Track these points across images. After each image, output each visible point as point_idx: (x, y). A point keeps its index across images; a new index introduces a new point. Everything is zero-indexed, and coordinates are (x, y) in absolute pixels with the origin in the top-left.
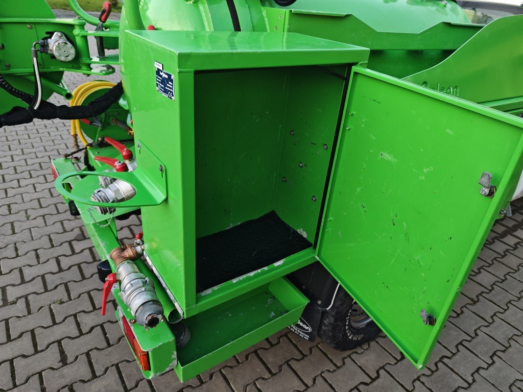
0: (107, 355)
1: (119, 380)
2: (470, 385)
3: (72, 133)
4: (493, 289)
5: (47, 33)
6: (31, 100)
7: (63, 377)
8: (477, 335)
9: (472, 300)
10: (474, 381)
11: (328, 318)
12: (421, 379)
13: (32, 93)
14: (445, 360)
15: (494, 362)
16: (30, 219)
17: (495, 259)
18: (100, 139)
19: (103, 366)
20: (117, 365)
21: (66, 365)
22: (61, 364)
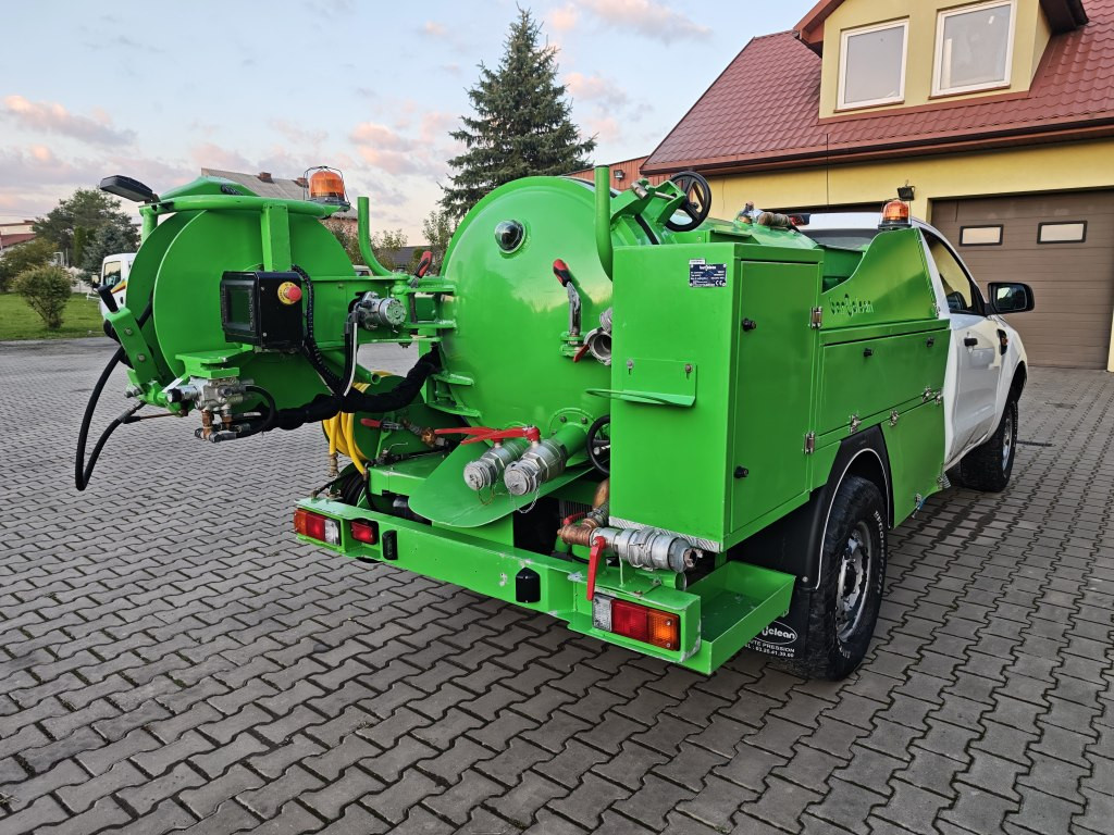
0: (504, 763)
1: (549, 782)
2: (1005, 683)
4: (967, 592)
5: (357, 294)
6: (339, 384)
7: (459, 799)
8: (980, 638)
9: (951, 607)
10: (1007, 678)
11: (816, 606)
12: (946, 690)
14: (961, 668)
15: (1017, 658)
16: (203, 641)
17: (948, 562)
18: (386, 452)
19: (511, 774)
20: (531, 769)
21: (451, 786)
22: (442, 788)
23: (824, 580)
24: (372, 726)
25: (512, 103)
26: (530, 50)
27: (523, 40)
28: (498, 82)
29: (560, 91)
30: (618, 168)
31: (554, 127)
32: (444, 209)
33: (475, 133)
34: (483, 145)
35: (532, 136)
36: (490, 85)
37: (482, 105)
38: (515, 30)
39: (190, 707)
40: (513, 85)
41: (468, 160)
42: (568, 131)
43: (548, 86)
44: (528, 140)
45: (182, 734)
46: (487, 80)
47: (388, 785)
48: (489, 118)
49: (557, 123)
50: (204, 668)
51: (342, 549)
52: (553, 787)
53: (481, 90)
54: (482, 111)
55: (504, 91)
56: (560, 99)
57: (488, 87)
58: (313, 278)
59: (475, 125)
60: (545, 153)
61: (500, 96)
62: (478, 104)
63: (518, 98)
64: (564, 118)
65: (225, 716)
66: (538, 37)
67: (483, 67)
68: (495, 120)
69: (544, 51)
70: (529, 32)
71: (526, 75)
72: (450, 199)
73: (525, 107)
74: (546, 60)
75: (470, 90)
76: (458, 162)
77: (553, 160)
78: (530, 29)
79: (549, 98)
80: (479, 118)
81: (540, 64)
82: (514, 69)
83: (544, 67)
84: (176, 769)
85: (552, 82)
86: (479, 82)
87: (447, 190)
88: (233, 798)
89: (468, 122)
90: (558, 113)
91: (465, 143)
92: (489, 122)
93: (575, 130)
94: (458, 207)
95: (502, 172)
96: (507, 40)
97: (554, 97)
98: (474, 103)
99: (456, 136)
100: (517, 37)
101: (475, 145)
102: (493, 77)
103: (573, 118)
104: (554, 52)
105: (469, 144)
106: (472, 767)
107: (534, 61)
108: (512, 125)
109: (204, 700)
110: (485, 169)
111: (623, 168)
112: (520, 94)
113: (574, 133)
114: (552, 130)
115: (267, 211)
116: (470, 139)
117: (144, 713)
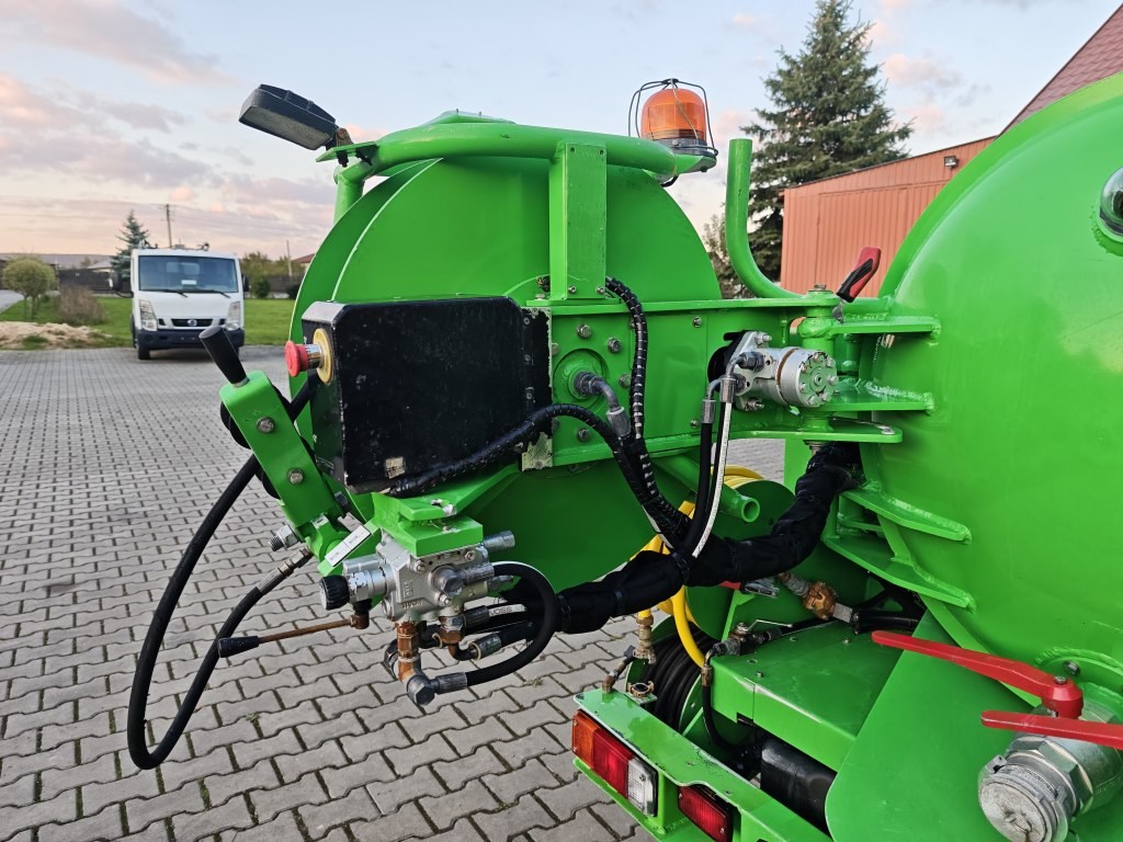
6: (684, 530)
28: (799, 68)
29: (873, 71)
30: (949, 154)
31: (863, 113)
34: (778, 139)
35: (836, 124)
36: (789, 72)
37: (779, 94)
42: (880, 117)
43: (859, 66)
44: (832, 129)
46: (786, 67)
48: (786, 108)
49: (866, 108)
51: (657, 823)
54: (778, 101)
55: (806, 77)
57: (787, 74)
58: (647, 307)
59: (770, 117)
60: (851, 143)
61: (801, 83)
63: (821, 83)
64: (876, 102)
68: (793, 110)
69: (855, 29)
73: (830, 93)
74: (857, 38)
79: (860, 79)
80: (774, 109)
81: (850, 44)
82: (818, 52)
83: (855, 46)
85: (863, 62)
89: (763, 114)
92: (785, 113)
93: (889, 115)
97: (865, 79)
98: (770, 93)
99: (749, 130)
101: (768, 139)
102: (794, 63)
103: (886, 101)
104: (867, 28)
105: (761, 139)
107: (843, 41)
108: (814, 114)
111: (958, 152)
113: (886, 118)
115: (564, 158)
116: (763, 133)
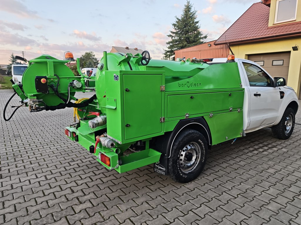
2: (230, 190)
3: (74, 116)
4: (245, 166)
5: (72, 80)
6: (66, 101)
7: (74, 195)
8: (235, 178)
9: (235, 169)
10: (232, 189)
11: (170, 162)
12: (211, 189)
13: (66, 99)
14: (221, 185)
15: (241, 184)
16: (50, 157)
17: (248, 158)
18: (85, 117)
19: (88, 192)
20: (93, 192)
21: (74, 193)
22: (72, 193)
23: (173, 155)
24: (69, 178)
25: (183, 26)
26: (190, 12)
27: (188, 9)
29: (197, 22)
30: (209, 43)
32: (165, 55)
33: (174, 35)
34: (176, 38)
36: (178, 22)
37: (176, 27)
38: (185, 6)
39: (38, 170)
40: (184, 21)
41: (171, 42)
42: (199, 33)
43: (194, 21)
45: (32, 175)
46: (178, 21)
47: (62, 190)
48: (177, 31)
49: (196, 31)
50: (46, 163)
51: (71, 138)
52: (94, 196)
53: (176, 23)
54: (175, 29)
55: (182, 23)
56: (197, 25)
57: (177, 22)
58: (60, 77)
59: (174, 33)
60: (192, 40)
61: (180, 25)
62: (175, 27)
64: (198, 30)
65: (43, 172)
66: (192, 8)
67: (176, 17)
68: (179, 31)
69: (193, 12)
70: (190, 7)
71: (188, 19)
72: (166, 53)
74: (194, 14)
75: (172, 23)
76: (169, 43)
77: (194, 42)
78: (190, 6)
79: (193, 24)
80: (175, 31)
81: (192, 15)
82: (185, 17)
84: (26, 181)
86: (176, 21)
87: (165, 51)
88: (32, 188)
89: (172, 32)
90: (196, 29)
91: (171, 38)
92: (178, 32)
93: (201, 33)
94: (168, 55)
95: (180, 45)
96: (184, 9)
98: (173, 27)
99: (169, 36)
100: (186, 8)
101: (173, 38)
102: (179, 20)
103: (200, 30)
104: (196, 12)
105: (172, 38)
106: (82, 190)
109: (41, 169)
110: (176, 45)
111: (211, 43)
112: (186, 24)
114: (194, 33)
116: (172, 37)
117: (29, 170)
